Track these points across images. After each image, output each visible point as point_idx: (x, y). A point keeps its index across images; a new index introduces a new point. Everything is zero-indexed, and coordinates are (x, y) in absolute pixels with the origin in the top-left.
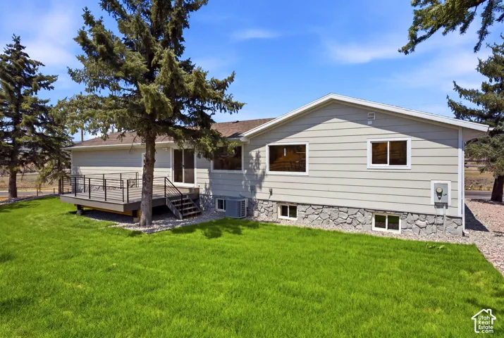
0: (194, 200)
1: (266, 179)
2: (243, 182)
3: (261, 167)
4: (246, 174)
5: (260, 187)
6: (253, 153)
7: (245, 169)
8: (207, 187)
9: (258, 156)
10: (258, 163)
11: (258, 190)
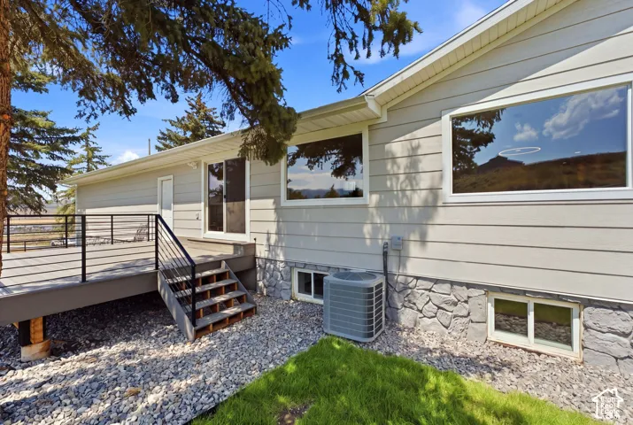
0: (240, 274)
1: (442, 215)
2: (367, 229)
3: (425, 181)
4: (378, 207)
5: (423, 241)
6: (397, 147)
7: (372, 192)
8: (272, 241)
9: (413, 155)
10: (413, 172)
11: (414, 249)
